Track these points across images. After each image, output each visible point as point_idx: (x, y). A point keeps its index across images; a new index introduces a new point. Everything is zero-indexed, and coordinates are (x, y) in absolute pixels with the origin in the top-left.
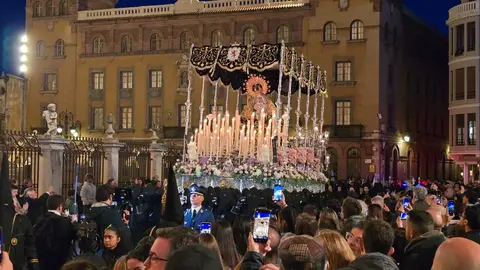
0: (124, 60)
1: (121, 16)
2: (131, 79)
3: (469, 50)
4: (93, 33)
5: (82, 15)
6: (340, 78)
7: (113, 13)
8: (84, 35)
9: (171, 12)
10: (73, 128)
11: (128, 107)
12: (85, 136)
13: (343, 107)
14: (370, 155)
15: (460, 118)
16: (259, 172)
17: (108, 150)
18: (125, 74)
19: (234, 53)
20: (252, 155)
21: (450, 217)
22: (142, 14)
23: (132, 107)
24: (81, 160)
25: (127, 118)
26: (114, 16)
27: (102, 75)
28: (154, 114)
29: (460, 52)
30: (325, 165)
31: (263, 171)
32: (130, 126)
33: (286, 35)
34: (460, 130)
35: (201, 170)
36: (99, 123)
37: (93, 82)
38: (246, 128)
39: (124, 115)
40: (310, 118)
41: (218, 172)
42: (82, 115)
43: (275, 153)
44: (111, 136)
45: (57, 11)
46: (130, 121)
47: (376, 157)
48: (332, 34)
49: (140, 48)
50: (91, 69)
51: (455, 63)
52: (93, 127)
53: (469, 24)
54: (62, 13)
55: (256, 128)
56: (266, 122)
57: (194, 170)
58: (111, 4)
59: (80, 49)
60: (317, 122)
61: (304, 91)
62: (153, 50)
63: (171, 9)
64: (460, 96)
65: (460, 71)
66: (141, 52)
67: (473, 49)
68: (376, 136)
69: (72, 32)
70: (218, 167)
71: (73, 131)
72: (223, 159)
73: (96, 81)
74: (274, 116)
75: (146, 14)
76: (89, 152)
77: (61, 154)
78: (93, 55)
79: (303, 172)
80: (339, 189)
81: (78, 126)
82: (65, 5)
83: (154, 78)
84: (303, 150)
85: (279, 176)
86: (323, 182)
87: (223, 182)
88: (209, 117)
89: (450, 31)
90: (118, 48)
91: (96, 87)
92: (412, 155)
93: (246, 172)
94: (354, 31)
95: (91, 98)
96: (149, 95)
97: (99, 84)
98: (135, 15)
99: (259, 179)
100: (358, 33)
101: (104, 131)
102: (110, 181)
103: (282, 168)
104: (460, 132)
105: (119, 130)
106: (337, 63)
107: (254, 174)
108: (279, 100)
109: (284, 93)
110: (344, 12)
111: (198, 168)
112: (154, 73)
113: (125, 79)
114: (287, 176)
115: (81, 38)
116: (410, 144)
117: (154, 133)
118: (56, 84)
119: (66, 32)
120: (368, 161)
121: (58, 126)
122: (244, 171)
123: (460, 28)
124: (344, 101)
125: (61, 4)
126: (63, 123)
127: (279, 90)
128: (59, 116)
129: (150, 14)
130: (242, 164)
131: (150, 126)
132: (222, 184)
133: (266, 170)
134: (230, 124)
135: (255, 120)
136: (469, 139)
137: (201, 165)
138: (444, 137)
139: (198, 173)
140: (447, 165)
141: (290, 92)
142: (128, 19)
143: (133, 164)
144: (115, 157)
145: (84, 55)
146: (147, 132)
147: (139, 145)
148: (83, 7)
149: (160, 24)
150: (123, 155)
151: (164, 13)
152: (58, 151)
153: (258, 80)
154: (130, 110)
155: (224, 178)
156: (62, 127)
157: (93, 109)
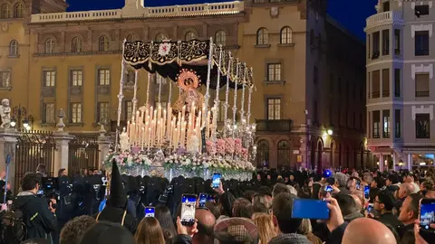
0: (74, 60)
1: (72, 19)
2: (80, 77)
3: (383, 54)
4: (45, 34)
5: (36, 18)
6: (271, 78)
7: (65, 16)
8: (37, 36)
9: (118, 16)
10: (26, 122)
11: (78, 103)
12: (37, 129)
13: (275, 104)
14: (298, 146)
15: (376, 114)
16: (188, 162)
17: (58, 142)
18: (75, 73)
19: (164, 48)
20: (182, 145)
21: (366, 201)
22: (91, 18)
23: (81, 102)
24: (32, 152)
25: (77, 113)
26: (64, 19)
27: (53, 73)
28: (102, 110)
29: (376, 56)
30: (252, 155)
31: (192, 161)
32: (79, 120)
33: (224, 39)
34: (376, 124)
35: (133, 160)
36: (50, 117)
37: (45, 80)
38: (177, 120)
39: (74, 110)
40: (237, 111)
41: (148, 162)
42: (34, 110)
43: (204, 143)
44: (61, 129)
45: (12, 13)
46: (79, 115)
47: (303, 148)
48: (264, 38)
49: (89, 49)
50: (43, 67)
51: (372, 65)
52: (44, 121)
53: (384, 31)
54: (16, 16)
55: (187, 120)
56: (197, 114)
57: (125, 160)
58: (62, 8)
59: (33, 49)
60: (245, 115)
61: (232, 85)
62: (101, 51)
63: (118, 13)
64: (376, 95)
65: (376, 73)
66: (91, 52)
67: (388, 53)
68: (303, 130)
69: (26, 34)
70: (150, 157)
71: (26, 125)
72: (154, 150)
73: (48, 78)
74: (204, 109)
75: (96, 18)
76: (41, 143)
77: (14, 146)
78: (45, 54)
79: (231, 161)
80: (269, 177)
81: (31, 120)
82: (19, 8)
83: (102, 76)
84: (232, 141)
85: (207, 165)
86: (250, 171)
87: (154, 171)
88: (142, 109)
89: (367, 38)
90: (69, 48)
91: (48, 84)
92: (334, 146)
93: (176, 162)
94: (284, 36)
95: (43, 94)
96: (97, 92)
97: (50, 82)
98: (84, 18)
99: (188, 169)
100: (287, 38)
101: (55, 125)
102: (62, 171)
103: (210, 158)
104: (376, 127)
105: (69, 123)
106: (268, 64)
107: (183, 163)
108: (207, 93)
109: (213, 87)
110: (275, 19)
111: (130, 158)
112: (102, 72)
113: (75, 77)
114: (215, 165)
115: (34, 39)
116: (332, 137)
117: (102, 126)
118: (10, 82)
119: (20, 33)
120: (296, 152)
121: (12, 121)
122: (174, 160)
123: (376, 35)
124: (274, 99)
125: (16, 7)
126: (16, 117)
127: (208, 84)
128: (13, 110)
129: (99, 18)
130: (172, 154)
131: (98, 120)
132: (152, 174)
133: (195, 159)
134: (162, 116)
135: (187, 112)
136: (384, 132)
137: (133, 155)
138: (363, 131)
139: (130, 163)
140: (365, 155)
141: (218, 86)
142: (78, 22)
143: (83, 155)
144: (65, 148)
145: (37, 55)
146: (96, 126)
147: (87, 137)
148: (36, 10)
149: (107, 27)
150: (73, 147)
151: (111, 17)
152: (12, 143)
153: (190, 74)
154: (80, 106)
155: (155, 167)
156: (15, 121)
157: (45, 105)
